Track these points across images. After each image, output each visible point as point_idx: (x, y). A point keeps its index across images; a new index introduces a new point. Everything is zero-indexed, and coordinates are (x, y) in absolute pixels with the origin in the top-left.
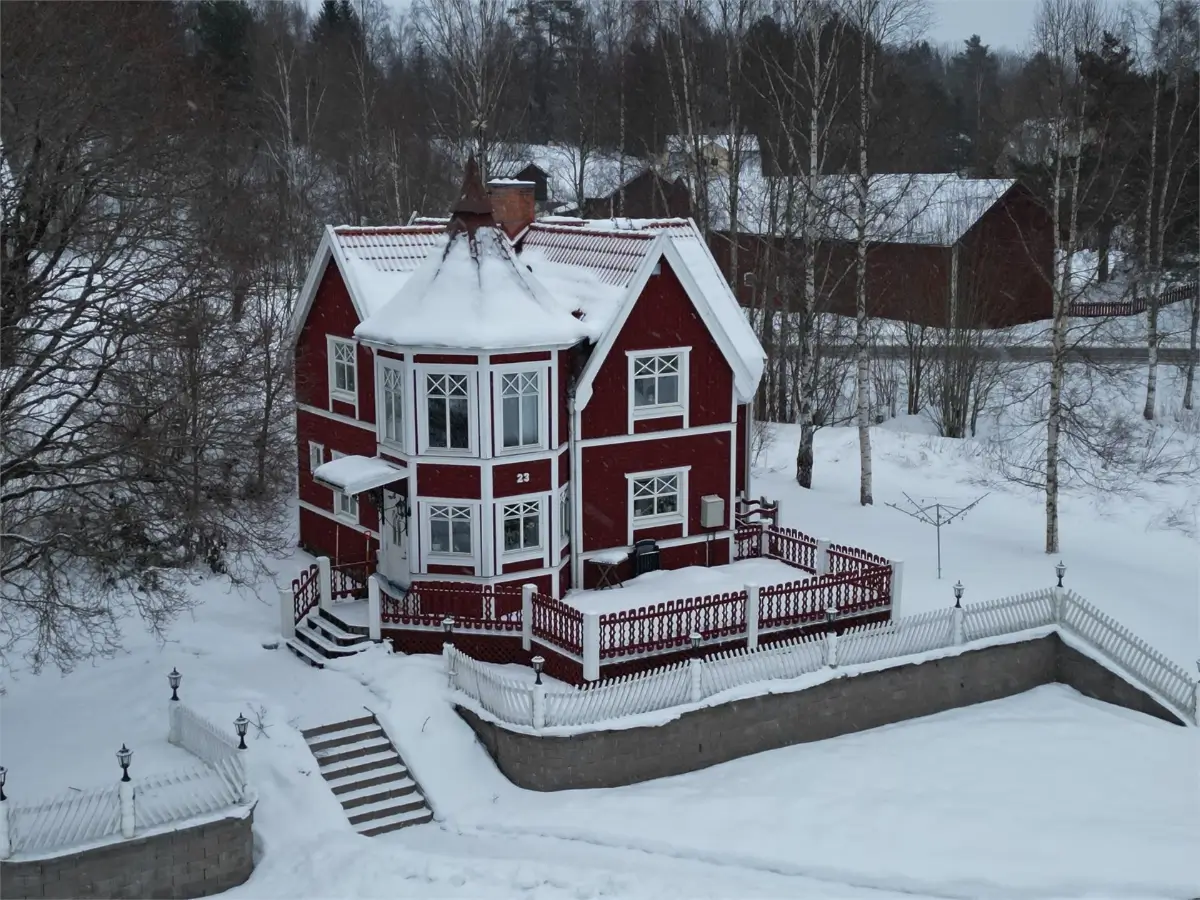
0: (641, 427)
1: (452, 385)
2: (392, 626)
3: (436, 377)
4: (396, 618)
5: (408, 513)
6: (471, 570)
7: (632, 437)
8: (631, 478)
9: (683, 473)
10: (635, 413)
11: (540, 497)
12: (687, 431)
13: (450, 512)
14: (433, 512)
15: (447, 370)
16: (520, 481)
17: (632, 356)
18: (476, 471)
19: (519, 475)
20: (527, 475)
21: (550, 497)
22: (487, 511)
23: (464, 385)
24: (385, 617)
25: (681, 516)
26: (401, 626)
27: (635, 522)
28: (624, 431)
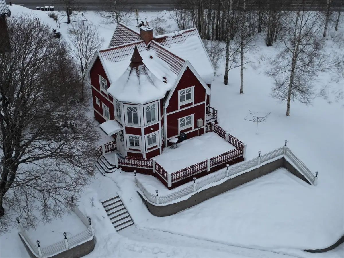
0: (181, 107)
1: (133, 110)
2: (121, 165)
3: (129, 108)
4: (122, 163)
5: (124, 137)
6: (139, 151)
7: (179, 110)
8: (179, 120)
9: (193, 116)
10: (180, 104)
11: (157, 132)
12: (194, 105)
13: (134, 138)
14: (130, 137)
15: (132, 106)
16: (151, 130)
17: (179, 91)
18: (140, 129)
19: (151, 129)
20: (153, 128)
21: (159, 132)
22: (143, 138)
23: (136, 110)
24: (119, 163)
25: (192, 125)
26: (123, 165)
27: (180, 129)
28: (178, 109)
